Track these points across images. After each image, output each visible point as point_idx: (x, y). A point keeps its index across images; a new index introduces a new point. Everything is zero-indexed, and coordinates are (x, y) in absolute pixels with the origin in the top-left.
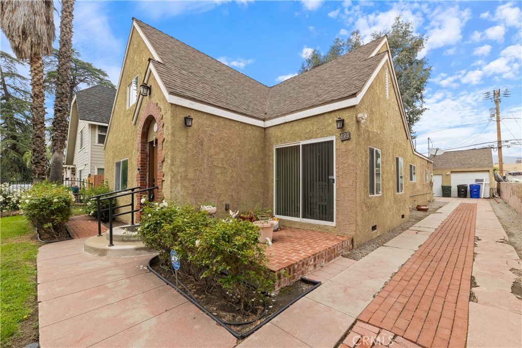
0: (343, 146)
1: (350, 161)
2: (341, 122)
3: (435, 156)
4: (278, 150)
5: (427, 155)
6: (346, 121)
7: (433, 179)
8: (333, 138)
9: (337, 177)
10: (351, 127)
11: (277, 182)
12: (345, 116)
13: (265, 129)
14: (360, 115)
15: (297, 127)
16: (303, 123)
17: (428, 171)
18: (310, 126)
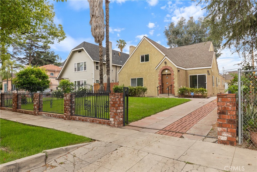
0: (208, 76)
1: (210, 79)
2: (208, 71)
3: (225, 75)
4: (190, 76)
5: (223, 74)
6: (209, 71)
7: (225, 84)
8: (206, 74)
9: (207, 82)
10: (210, 72)
11: (190, 84)
12: (209, 70)
13: (186, 70)
14: (212, 70)
15: (196, 71)
16: (198, 70)
17: (223, 81)
18: (200, 71)
